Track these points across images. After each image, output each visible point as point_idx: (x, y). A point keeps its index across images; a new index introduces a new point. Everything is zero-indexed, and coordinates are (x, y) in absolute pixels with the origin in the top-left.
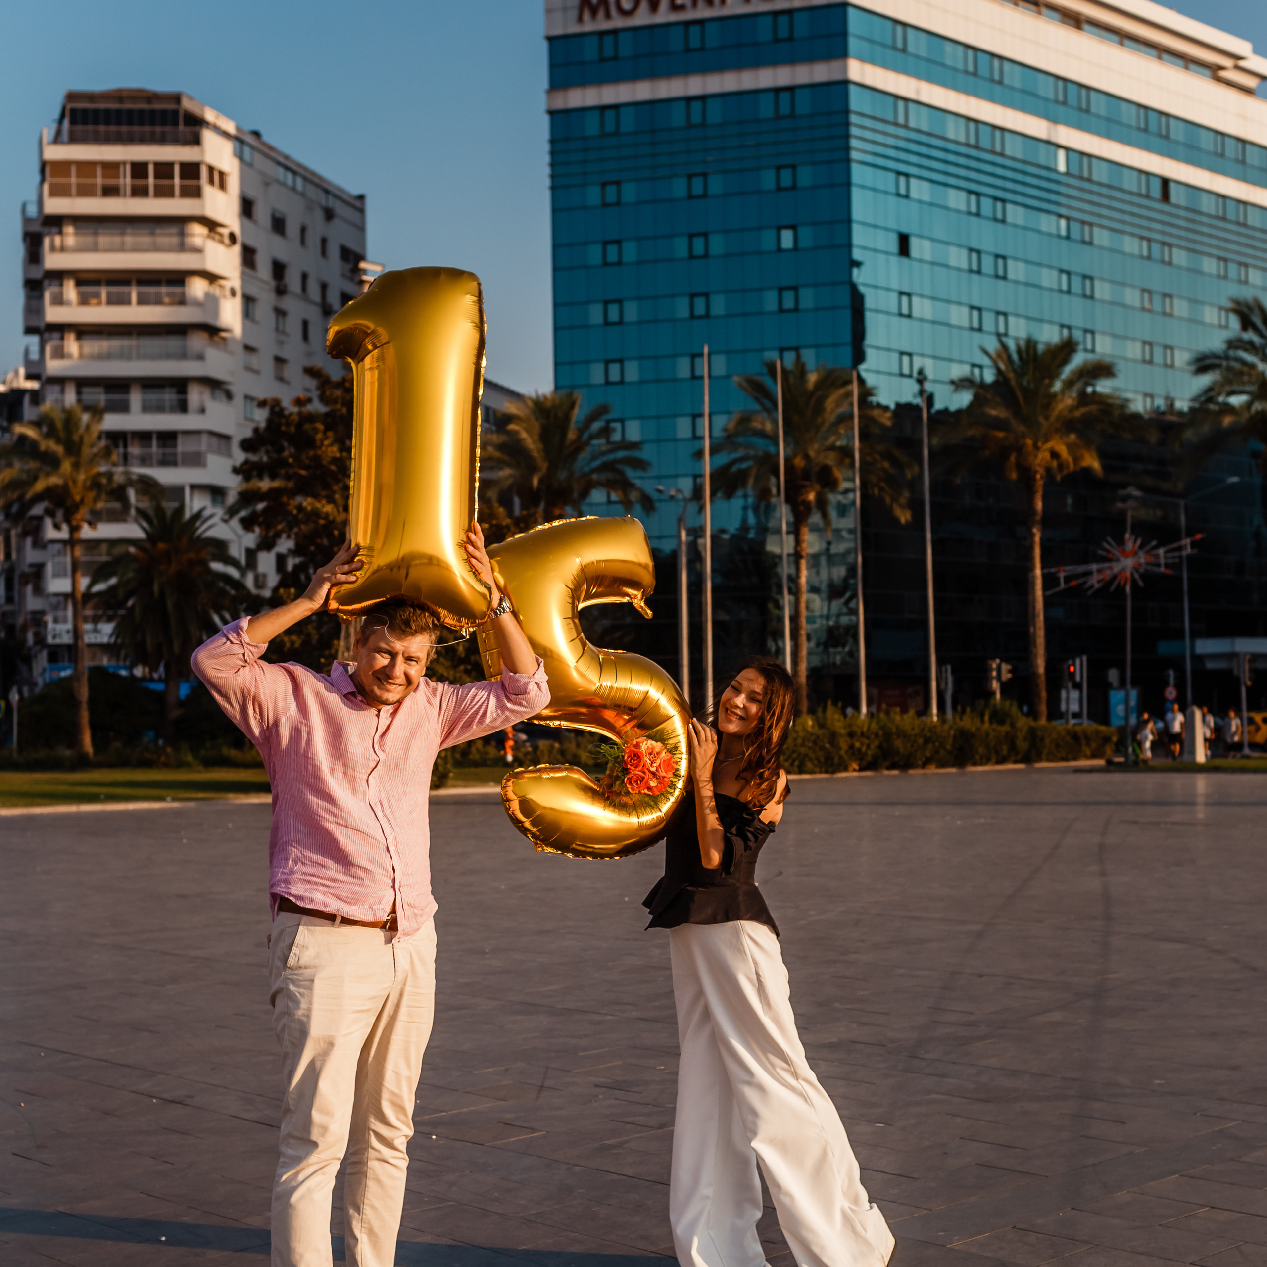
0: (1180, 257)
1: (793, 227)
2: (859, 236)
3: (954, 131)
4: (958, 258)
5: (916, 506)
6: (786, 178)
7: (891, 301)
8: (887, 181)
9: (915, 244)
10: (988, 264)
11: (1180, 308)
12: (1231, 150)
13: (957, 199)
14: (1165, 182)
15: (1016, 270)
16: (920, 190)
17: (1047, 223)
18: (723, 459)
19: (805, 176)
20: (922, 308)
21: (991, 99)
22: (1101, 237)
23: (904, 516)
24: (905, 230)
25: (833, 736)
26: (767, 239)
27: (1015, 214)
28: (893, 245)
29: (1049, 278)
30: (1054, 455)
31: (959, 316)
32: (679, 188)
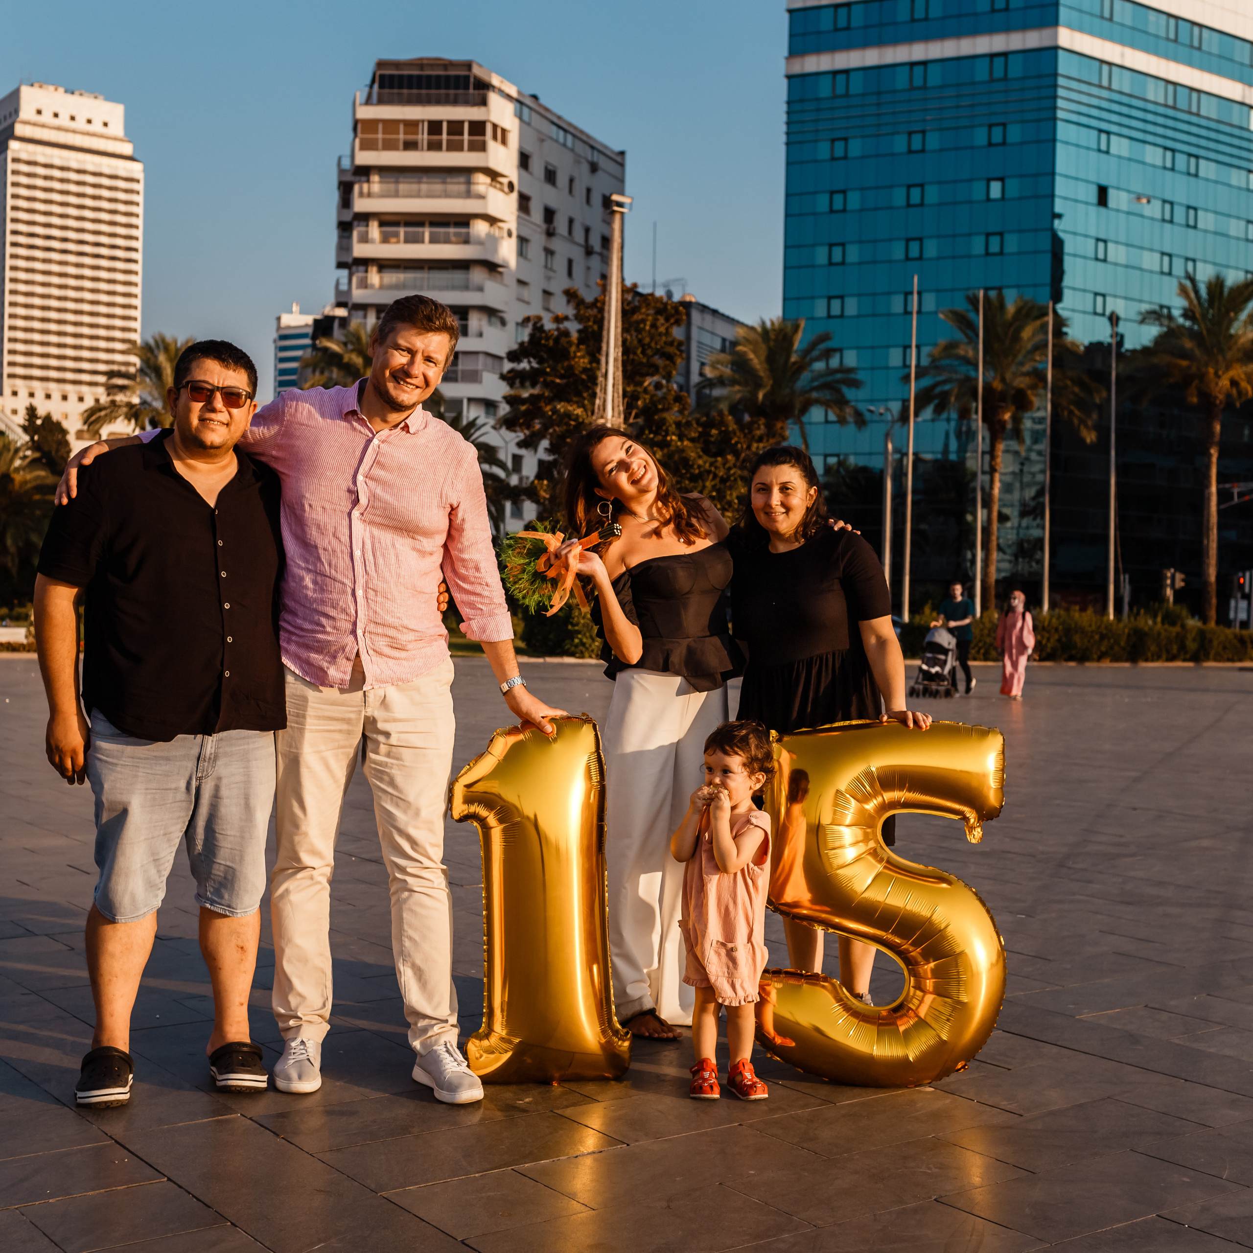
1: (1002, 180)
2: (1061, 187)
3: (1155, 93)
4: (1152, 208)
5: (1103, 431)
6: (997, 135)
7: (1088, 247)
8: (1089, 138)
9: (1113, 196)
10: (1180, 214)
13: (1153, 155)
15: (1206, 220)
16: (1119, 146)
17: (1237, 178)
18: (927, 382)
19: (1015, 133)
20: (1116, 253)
21: (1190, 64)
23: (1090, 437)
24: (1104, 182)
26: (977, 190)
27: (1207, 169)
28: (1092, 195)
29: (1236, 228)
30: (1234, 383)
31: (1151, 261)
32: (900, 144)
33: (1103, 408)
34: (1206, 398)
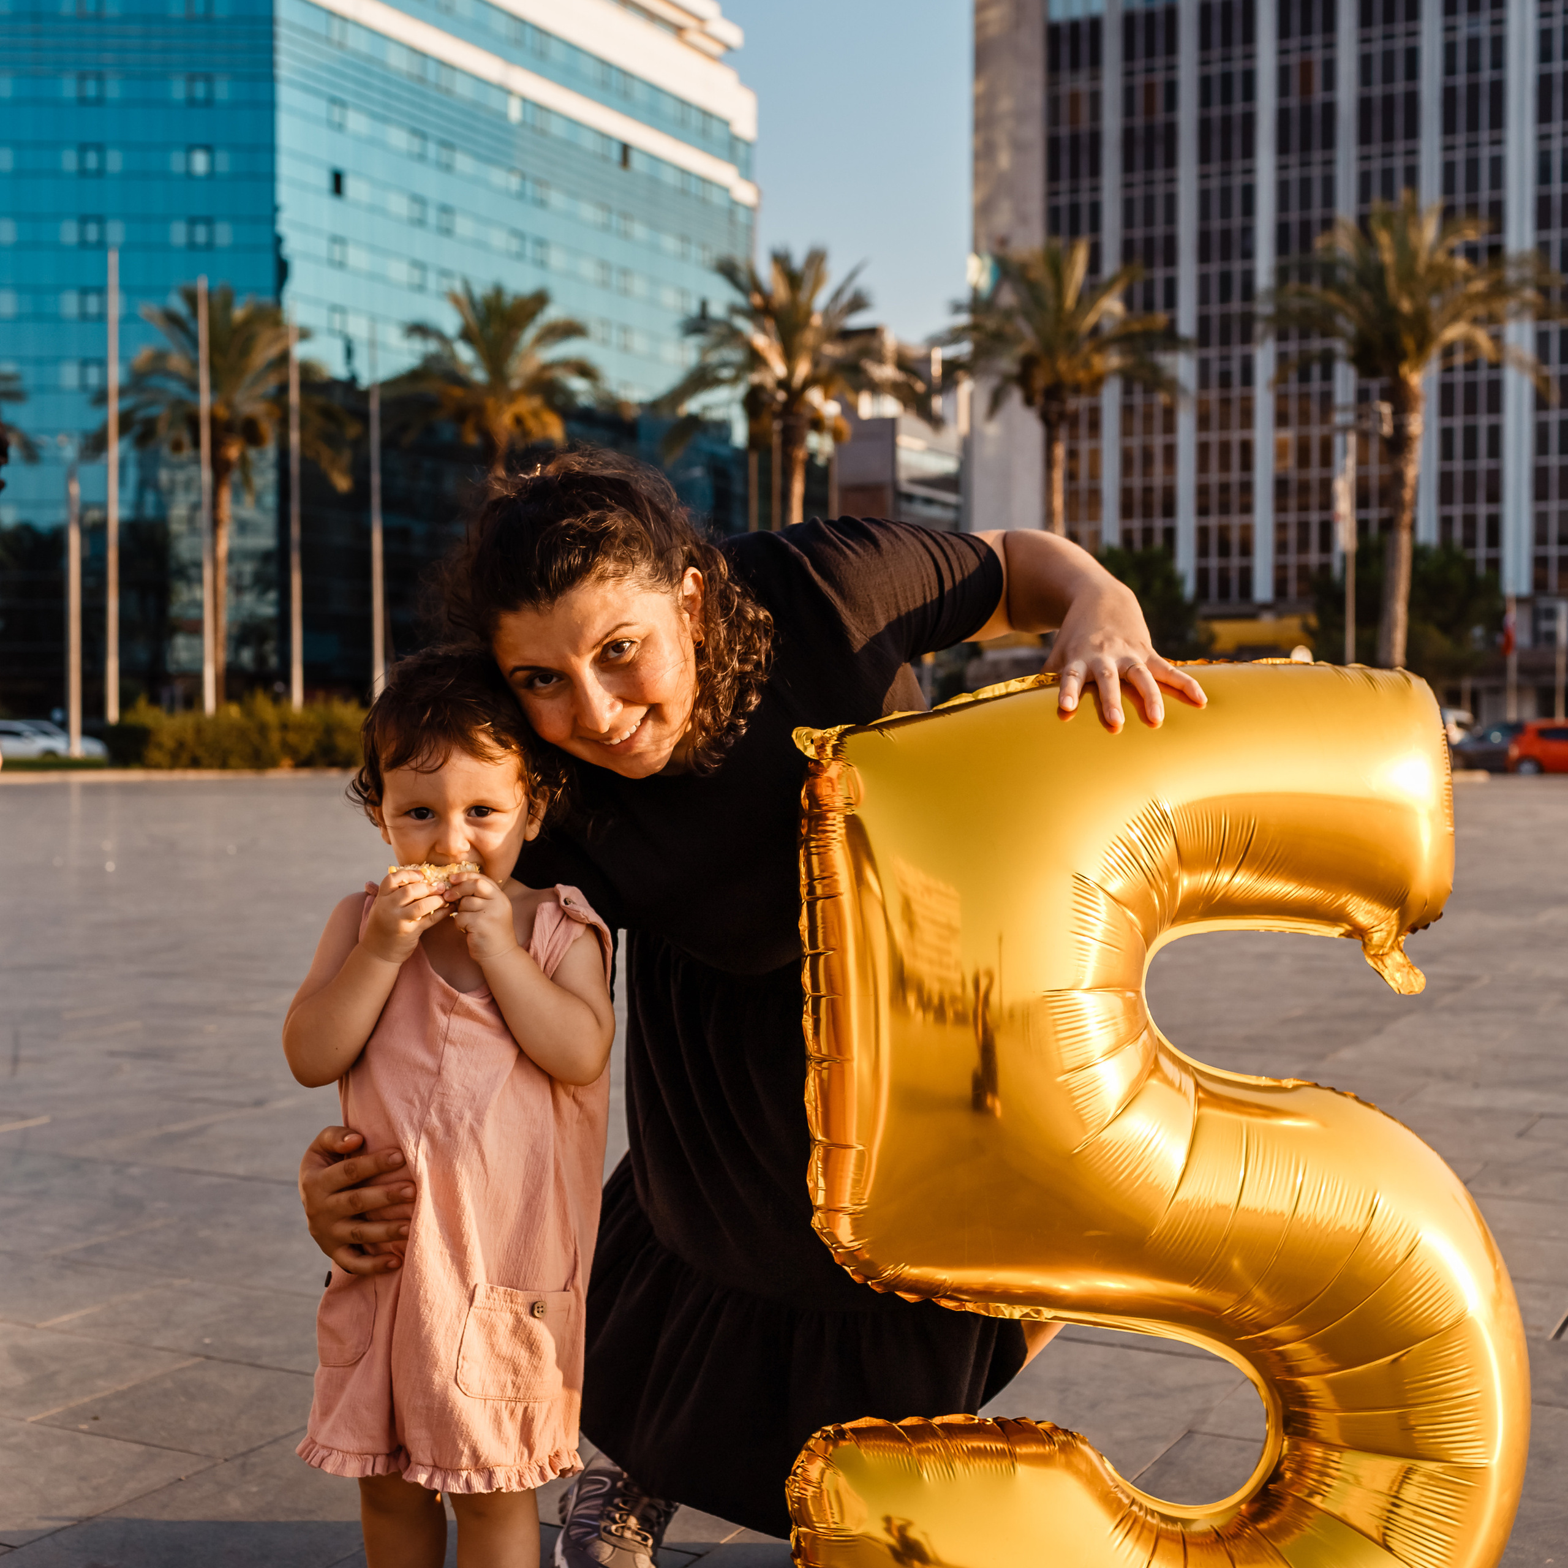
0: (639, 231)
1: (208, 149)
2: (285, 166)
3: (397, 60)
4: (399, 205)
5: (360, 472)
6: (200, 90)
7: (321, 247)
8: (319, 107)
9: (351, 185)
10: (432, 216)
11: (639, 286)
12: (695, 120)
13: (399, 138)
14: (626, 149)
15: (463, 226)
16: (357, 122)
17: (498, 177)
19: (223, 90)
20: (357, 257)
21: (439, 26)
22: (556, 199)
23: (342, 483)
24: (341, 164)
25: (263, 729)
26: (177, 161)
27: (463, 162)
28: (325, 181)
29: (499, 239)
30: (519, 421)
31: (399, 271)
32: (68, 88)
33: (360, 443)
34: (487, 435)
